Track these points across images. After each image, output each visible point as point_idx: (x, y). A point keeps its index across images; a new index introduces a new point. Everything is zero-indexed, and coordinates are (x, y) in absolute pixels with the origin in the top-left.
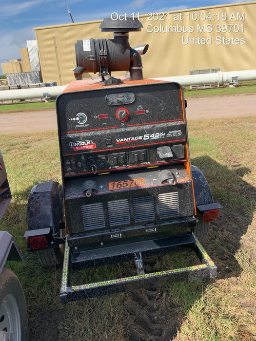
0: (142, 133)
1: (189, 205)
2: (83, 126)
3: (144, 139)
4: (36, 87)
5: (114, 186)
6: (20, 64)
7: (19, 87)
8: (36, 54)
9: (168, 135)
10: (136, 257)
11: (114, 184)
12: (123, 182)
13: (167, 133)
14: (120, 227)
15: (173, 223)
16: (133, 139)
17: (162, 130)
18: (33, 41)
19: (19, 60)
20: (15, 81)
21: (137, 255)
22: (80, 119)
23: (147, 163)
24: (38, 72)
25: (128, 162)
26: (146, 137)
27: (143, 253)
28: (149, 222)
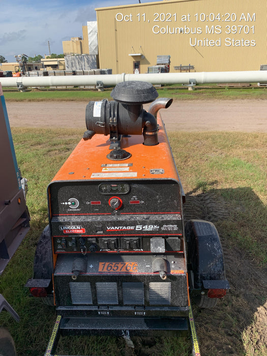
0: (134, 224)
1: (182, 296)
2: (75, 210)
3: (136, 229)
4: (91, 74)
5: (104, 267)
6: (81, 43)
7: (74, 73)
8: (95, 36)
9: (163, 229)
10: (124, 334)
11: (104, 265)
12: (114, 263)
13: (161, 226)
14: (108, 306)
15: (164, 309)
16: (125, 228)
17: (156, 223)
18: (94, 22)
19: (80, 39)
20: (72, 63)
21: (125, 332)
22: (72, 204)
23: (140, 250)
24: (95, 56)
25: (119, 247)
26: (139, 228)
27: (131, 331)
28: (138, 306)
